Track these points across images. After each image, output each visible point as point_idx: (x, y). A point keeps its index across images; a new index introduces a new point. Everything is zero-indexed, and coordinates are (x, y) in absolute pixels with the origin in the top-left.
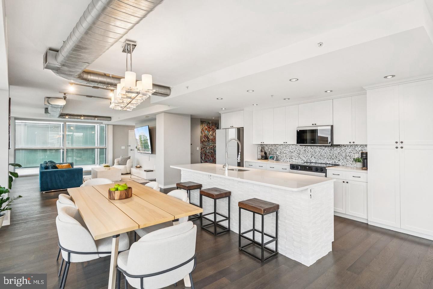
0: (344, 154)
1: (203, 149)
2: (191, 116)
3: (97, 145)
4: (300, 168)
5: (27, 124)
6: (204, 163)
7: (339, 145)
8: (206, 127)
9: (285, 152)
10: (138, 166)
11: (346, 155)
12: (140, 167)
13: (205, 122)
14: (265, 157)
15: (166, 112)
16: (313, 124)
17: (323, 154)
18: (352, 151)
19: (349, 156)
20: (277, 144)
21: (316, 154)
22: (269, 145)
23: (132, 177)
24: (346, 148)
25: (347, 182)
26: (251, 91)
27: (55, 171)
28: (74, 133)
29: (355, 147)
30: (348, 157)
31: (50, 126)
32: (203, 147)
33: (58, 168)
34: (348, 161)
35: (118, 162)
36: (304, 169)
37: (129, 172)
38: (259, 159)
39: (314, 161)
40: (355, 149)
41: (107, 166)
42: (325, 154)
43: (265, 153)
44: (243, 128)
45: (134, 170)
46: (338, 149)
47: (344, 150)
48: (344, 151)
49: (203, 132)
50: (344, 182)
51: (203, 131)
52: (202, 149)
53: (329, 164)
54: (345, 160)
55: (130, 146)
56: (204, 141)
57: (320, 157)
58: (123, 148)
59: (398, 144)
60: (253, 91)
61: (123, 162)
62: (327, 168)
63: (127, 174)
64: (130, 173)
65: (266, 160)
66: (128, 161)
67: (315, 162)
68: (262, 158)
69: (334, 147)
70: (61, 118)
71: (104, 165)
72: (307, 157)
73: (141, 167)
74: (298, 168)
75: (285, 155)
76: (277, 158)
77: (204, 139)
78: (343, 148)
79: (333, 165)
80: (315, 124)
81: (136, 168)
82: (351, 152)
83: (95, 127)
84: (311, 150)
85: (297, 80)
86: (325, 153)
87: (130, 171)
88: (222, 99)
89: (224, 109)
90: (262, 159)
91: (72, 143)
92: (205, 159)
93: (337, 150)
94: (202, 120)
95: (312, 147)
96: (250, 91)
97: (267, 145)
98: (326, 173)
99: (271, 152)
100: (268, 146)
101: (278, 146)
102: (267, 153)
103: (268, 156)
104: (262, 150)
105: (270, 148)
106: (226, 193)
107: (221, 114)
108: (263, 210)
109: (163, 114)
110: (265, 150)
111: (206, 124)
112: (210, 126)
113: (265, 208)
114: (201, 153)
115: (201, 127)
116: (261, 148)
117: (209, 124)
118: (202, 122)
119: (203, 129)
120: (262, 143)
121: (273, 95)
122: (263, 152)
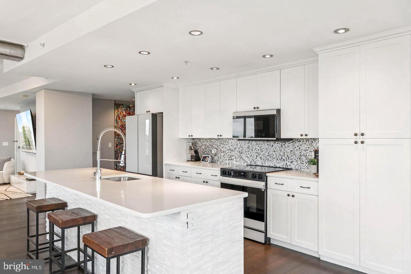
0: (298, 153)
1: (118, 147)
2: (93, 95)
4: (232, 174)
7: (292, 139)
8: (124, 113)
9: (223, 150)
10: (22, 172)
11: (301, 155)
13: (122, 105)
14: (196, 158)
16: (255, 108)
17: (271, 153)
18: (309, 148)
19: (304, 155)
20: (214, 139)
21: (263, 153)
22: (203, 139)
23: (11, 188)
24: (301, 143)
25: (293, 196)
26: (146, 53)
29: (312, 142)
30: (303, 157)
32: (119, 143)
34: (303, 164)
36: (239, 175)
37: (6, 181)
38: (189, 161)
39: (259, 163)
40: (312, 145)
42: (274, 153)
43: (196, 152)
44: (162, 113)
45: (15, 179)
46: (291, 145)
47: (298, 146)
48: (298, 148)
49: (119, 121)
50: (289, 195)
51: (119, 119)
52: (117, 145)
53: (279, 168)
54: (299, 162)
55: (16, 141)
57: (269, 157)
58: (6, 144)
59: (358, 137)
60: (149, 53)
62: (267, 174)
63: (5, 184)
64: (9, 184)
65: (197, 163)
66: (6, 164)
67: (261, 165)
68: (191, 158)
69: (285, 142)
72: (251, 158)
74: (231, 174)
75: (223, 154)
76: (212, 159)
78: (297, 144)
79: (284, 169)
80: (258, 108)
81: (17, 175)
82: (308, 150)
84: (257, 147)
86: (274, 151)
87: (9, 179)
88: (113, 66)
89: (133, 84)
90: (191, 161)
93: (289, 146)
95: (258, 142)
96: (144, 53)
97: (200, 139)
98: (267, 181)
99: (205, 150)
100: (202, 141)
101: (214, 141)
102: (199, 152)
103: (200, 156)
104: (192, 147)
105: (204, 143)
106: (85, 218)
107: (135, 93)
108: (107, 249)
109: (43, 92)
110: (196, 147)
111: (123, 109)
112: (130, 111)
113: (115, 245)
114: (116, 151)
115: (116, 113)
116: (190, 144)
117: (129, 109)
118: (118, 105)
119: (118, 115)
120: (191, 137)
121: (188, 62)
122: (193, 150)
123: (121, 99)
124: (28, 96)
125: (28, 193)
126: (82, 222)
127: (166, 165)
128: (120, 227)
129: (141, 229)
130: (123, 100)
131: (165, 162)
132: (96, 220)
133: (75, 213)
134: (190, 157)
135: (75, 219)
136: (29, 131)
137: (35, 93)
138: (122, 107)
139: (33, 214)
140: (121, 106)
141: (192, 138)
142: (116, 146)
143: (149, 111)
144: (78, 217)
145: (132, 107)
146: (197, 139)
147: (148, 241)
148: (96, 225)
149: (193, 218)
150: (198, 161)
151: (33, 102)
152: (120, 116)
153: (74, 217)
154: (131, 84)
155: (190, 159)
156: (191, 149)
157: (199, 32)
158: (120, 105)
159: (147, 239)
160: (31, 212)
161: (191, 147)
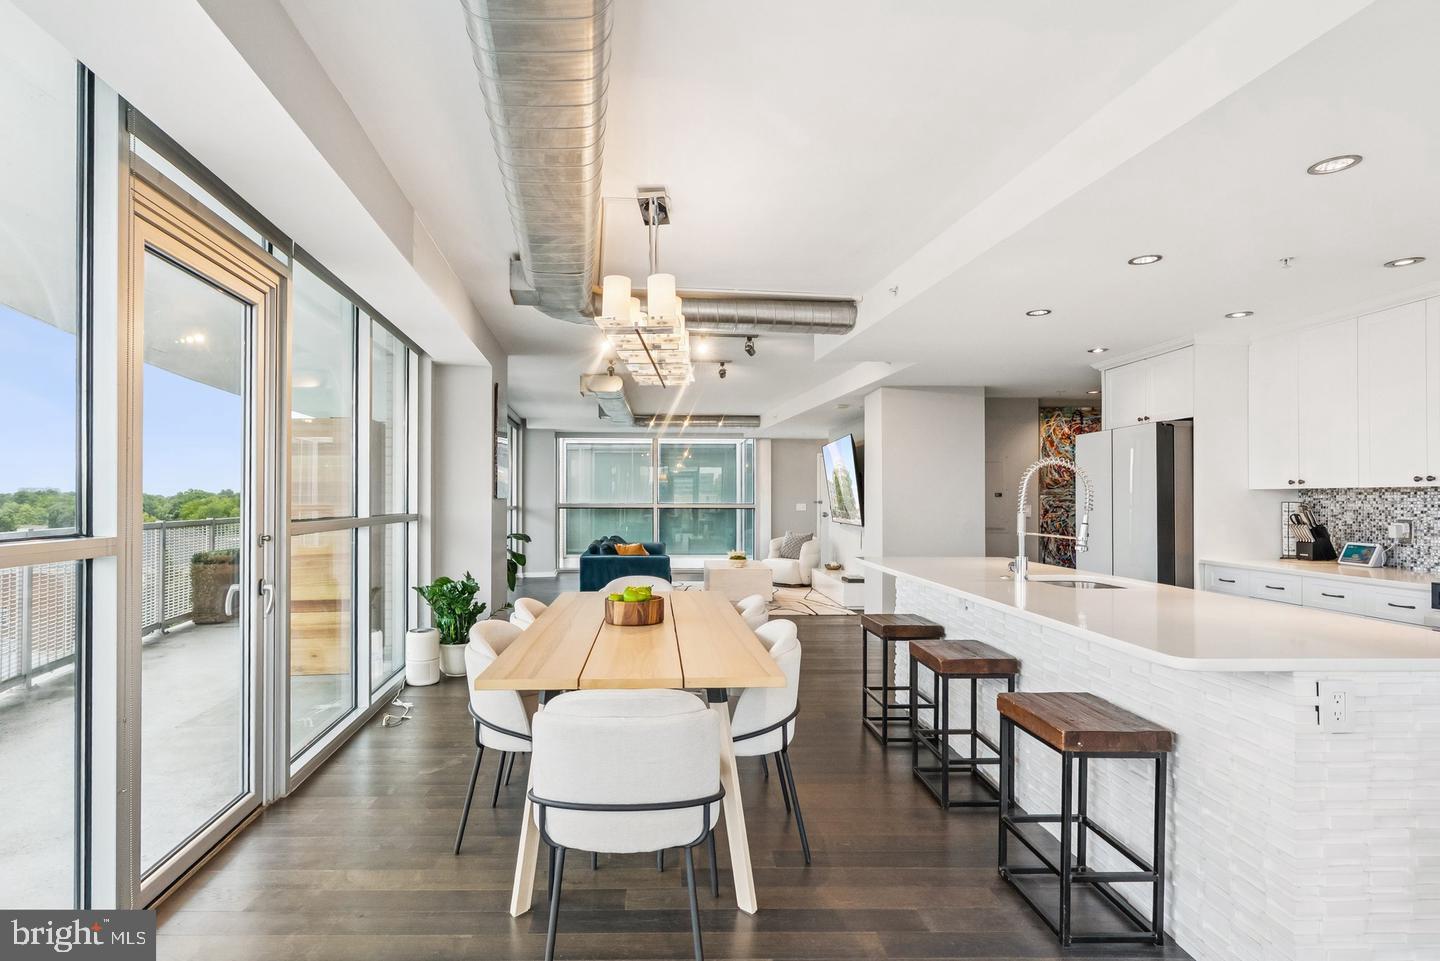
1: (1050, 515)
2: (987, 390)
3: (740, 500)
5: (595, 446)
6: (1058, 564)
8: (1066, 430)
9: (1437, 526)
10: (834, 564)
12: (839, 568)
13: (1061, 409)
14: (1320, 548)
15: (888, 386)
20: (1395, 489)
22: (1348, 490)
23: (813, 595)
26: (1149, 260)
27: (610, 560)
28: (701, 469)
31: (634, 449)
32: (1050, 506)
33: (617, 553)
35: (779, 549)
37: (806, 582)
38: (1289, 557)
41: (739, 558)
43: (1319, 531)
44: (1191, 419)
45: (820, 576)
49: (1051, 451)
51: (1052, 445)
52: (1046, 511)
55: (820, 502)
56: (1056, 482)
58: (801, 507)
60: (1159, 258)
61: (790, 552)
63: (802, 586)
64: (809, 586)
66: (805, 547)
68: (1299, 551)
70: (640, 426)
71: (733, 553)
73: (843, 569)
76: (1388, 557)
77: (1057, 476)
81: (825, 569)
83: (735, 449)
85: (1351, 161)
87: (810, 577)
88: (1049, 312)
89: (1098, 351)
90: (1298, 557)
91: (695, 493)
92: (1059, 549)
94: (1047, 404)
96: (1143, 260)
97: (1333, 492)
99: (1353, 528)
100: (1341, 497)
101: (1397, 496)
102: (1330, 530)
103: (1334, 544)
104: (1302, 515)
105: (1350, 505)
106: (993, 663)
107: (1103, 374)
108: (1063, 732)
109: (879, 394)
110: (1316, 517)
111: (1064, 419)
112: (1082, 423)
113: (1083, 728)
114: (1042, 526)
115: (1042, 429)
116: (1295, 508)
117: (1078, 419)
118: (1048, 409)
119: (1049, 436)
120: (1297, 486)
121: (1291, 258)
122: (1304, 524)
123: (1057, 395)
124: (846, 406)
125: (845, 608)
126: (986, 670)
127: (1203, 564)
128: (1087, 695)
129: (1151, 708)
130: (1063, 395)
131: (1199, 557)
132: (1018, 671)
133: (967, 649)
134: (1294, 547)
135: (972, 662)
136: (847, 479)
137: (862, 398)
138: (1059, 415)
139: (875, 642)
140: (1057, 413)
141: (1300, 491)
142: (1042, 512)
143: (1146, 418)
144: (978, 658)
145: (1089, 412)
146: (1323, 491)
147: (1175, 740)
148: (1018, 683)
149: (1337, 699)
150: (1328, 559)
151: (859, 418)
152: (1054, 437)
153: (968, 656)
154: (1091, 351)
155: (1294, 553)
156: (1299, 522)
157: (1344, 160)
158: (1054, 409)
159: (1172, 735)
160: (871, 637)
161: (1297, 516)
